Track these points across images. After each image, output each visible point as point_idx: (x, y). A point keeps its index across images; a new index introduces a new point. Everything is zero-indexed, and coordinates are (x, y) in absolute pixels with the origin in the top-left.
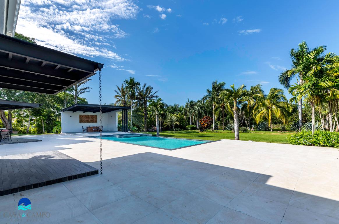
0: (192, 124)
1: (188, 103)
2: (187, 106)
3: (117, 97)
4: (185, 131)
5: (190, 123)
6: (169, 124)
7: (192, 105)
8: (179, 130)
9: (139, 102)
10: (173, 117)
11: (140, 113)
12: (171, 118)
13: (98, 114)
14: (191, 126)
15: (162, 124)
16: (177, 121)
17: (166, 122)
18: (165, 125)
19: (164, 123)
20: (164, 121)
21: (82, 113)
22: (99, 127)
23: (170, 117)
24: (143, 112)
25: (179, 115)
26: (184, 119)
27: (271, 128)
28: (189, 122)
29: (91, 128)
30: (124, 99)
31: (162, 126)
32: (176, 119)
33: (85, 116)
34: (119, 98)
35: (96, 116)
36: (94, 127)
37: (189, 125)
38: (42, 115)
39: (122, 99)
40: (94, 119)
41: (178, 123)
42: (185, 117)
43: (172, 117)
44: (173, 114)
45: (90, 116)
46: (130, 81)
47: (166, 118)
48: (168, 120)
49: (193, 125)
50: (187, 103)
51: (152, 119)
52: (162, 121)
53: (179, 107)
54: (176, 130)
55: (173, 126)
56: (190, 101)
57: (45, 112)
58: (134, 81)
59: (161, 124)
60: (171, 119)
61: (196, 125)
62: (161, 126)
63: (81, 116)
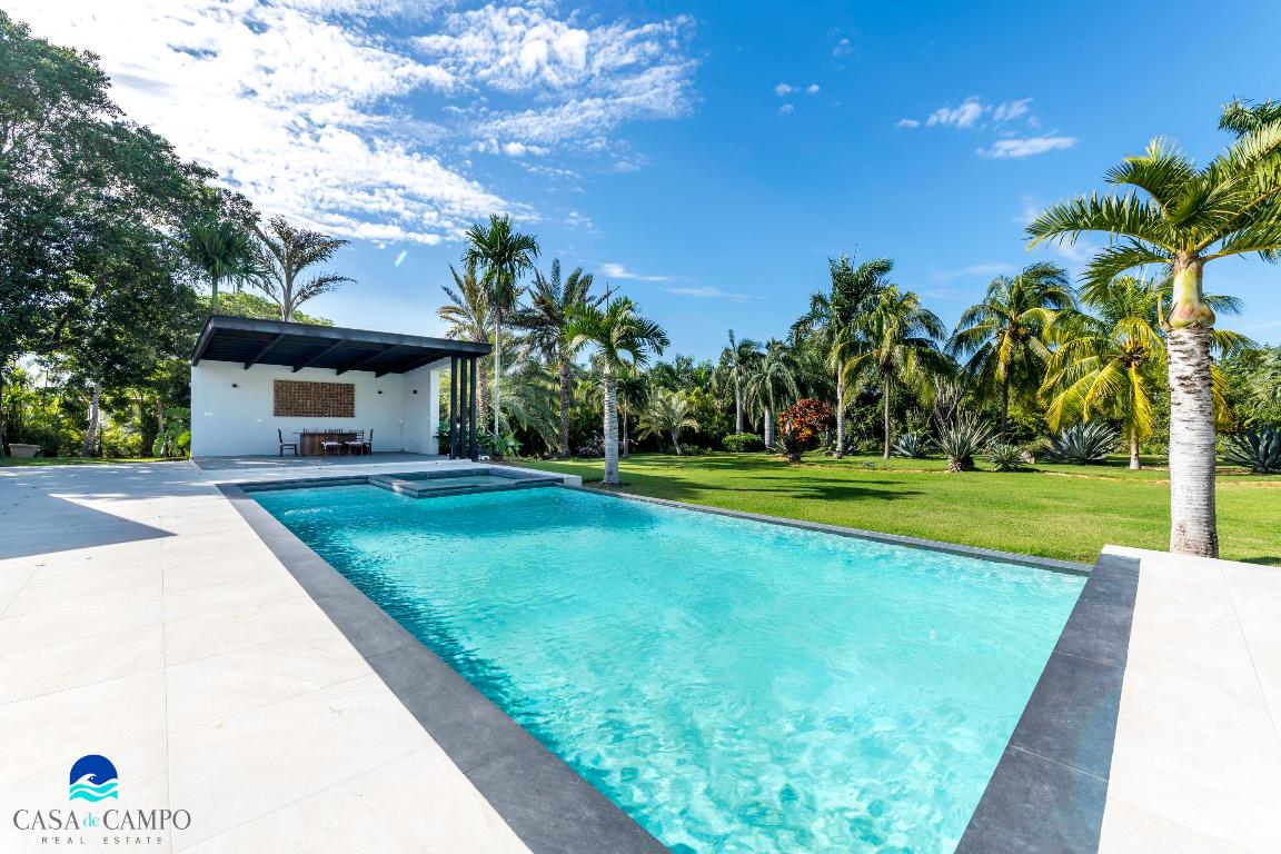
0: (747, 427)
1: (731, 347)
2: (724, 363)
3: (450, 315)
4: (721, 456)
5: (738, 427)
6: (656, 428)
7: (747, 356)
8: (698, 454)
9: (542, 338)
10: (674, 401)
11: (542, 383)
12: (664, 405)
13: (357, 379)
14: (741, 436)
15: (631, 426)
16: (688, 416)
17: (644, 421)
18: (642, 430)
19: (637, 423)
20: (638, 417)
21: (284, 373)
22: (353, 436)
23: (661, 401)
24: (557, 380)
25: (696, 394)
26: (713, 411)
27: (1134, 452)
28: (732, 421)
29: (317, 439)
30: (480, 322)
31: (630, 436)
32: (685, 409)
33: (302, 385)
34: (460, 318)
35: (349, 389)
36: (330, 435)
37: (733, 432)
38: (149, 384)
39: (469, 323)
40: (342, 402)
41: (694, 424)
42: (718, 404)
43: (669, 399)
44: (675, 390)
45: (324, 385)
46: (492, 233)
47: (646, 401)
48: (655, 411)
49: (752, 432)
50: (727, 350)
51: (592, 406)
52: (630, 418)
53: (695, 365)
54: (685, 453)
55: (675, 437)
56: (737, 344)
57: (162, 369)
58: (508, 231)
59: (627, 427)
60: (668, 409)
61: (761, 431)
62: (625, 435)
63: (281, 387)
